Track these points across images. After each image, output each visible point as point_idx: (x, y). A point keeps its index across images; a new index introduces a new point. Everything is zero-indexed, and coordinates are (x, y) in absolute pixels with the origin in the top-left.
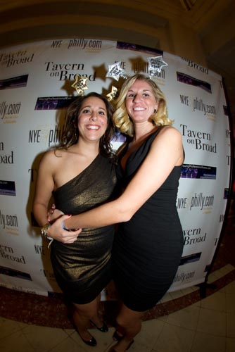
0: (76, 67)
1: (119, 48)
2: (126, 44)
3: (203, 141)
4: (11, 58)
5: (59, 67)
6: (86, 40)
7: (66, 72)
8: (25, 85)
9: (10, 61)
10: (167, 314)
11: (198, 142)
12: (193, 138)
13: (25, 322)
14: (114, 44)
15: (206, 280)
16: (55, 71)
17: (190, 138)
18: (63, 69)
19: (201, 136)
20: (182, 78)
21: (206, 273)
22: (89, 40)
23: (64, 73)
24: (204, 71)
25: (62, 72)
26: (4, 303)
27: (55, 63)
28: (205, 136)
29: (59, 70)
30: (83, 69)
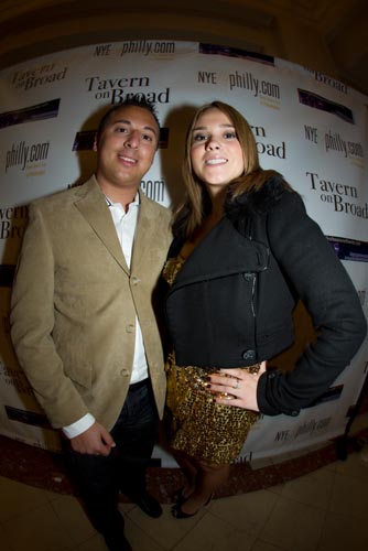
0: (136, 83)
1: (204, 52)
2: (213, 46)
3: (346, 199)
4: (31, 76)
5: (108, 85)
6: (149, 42)
7: (122, 92)
8: (56, 115)
9: (30, 82)
10: (282, 482)
11: (338, 200)
12: (330, 193)
13: (56, 491)
14: (196, 46)
16: (103, 91)
17: (325, 193)
18: (116, 87)
19: (342, 190)
20: (307, 98)
22: (154, 42)
23: (118, 93)
24: (340, 89)
25: (114, 91)
26: (25, 461)
27: (102, 78)
28: (349, 190)
29: (109, 89)
30: (147, 84)
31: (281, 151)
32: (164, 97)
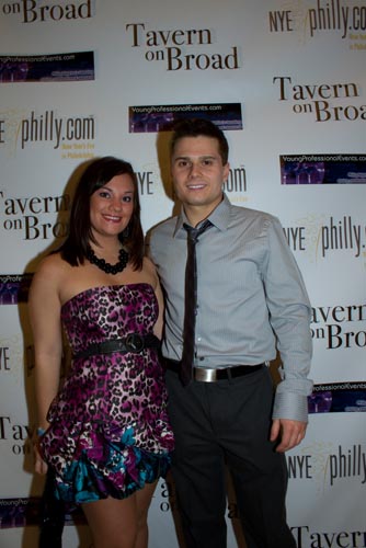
16: (154, 50)
23: (174, 53)
30: (209, 41)
32: (231, 62)
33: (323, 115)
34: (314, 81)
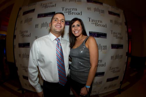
0: (74, 10)
1: (88, 2)
4: (46, 5)
7: (71, 12)
15: (120, 87)
16: (66, 11)
20: (110, 13)
21: (120, 84)
23: (70, 12)
24: (117, 9)
29: (68, 11)
30: (76, 10)
31: (106, 26)
32: (80, 14)
33: (97, 25)
34: (95, 19)
